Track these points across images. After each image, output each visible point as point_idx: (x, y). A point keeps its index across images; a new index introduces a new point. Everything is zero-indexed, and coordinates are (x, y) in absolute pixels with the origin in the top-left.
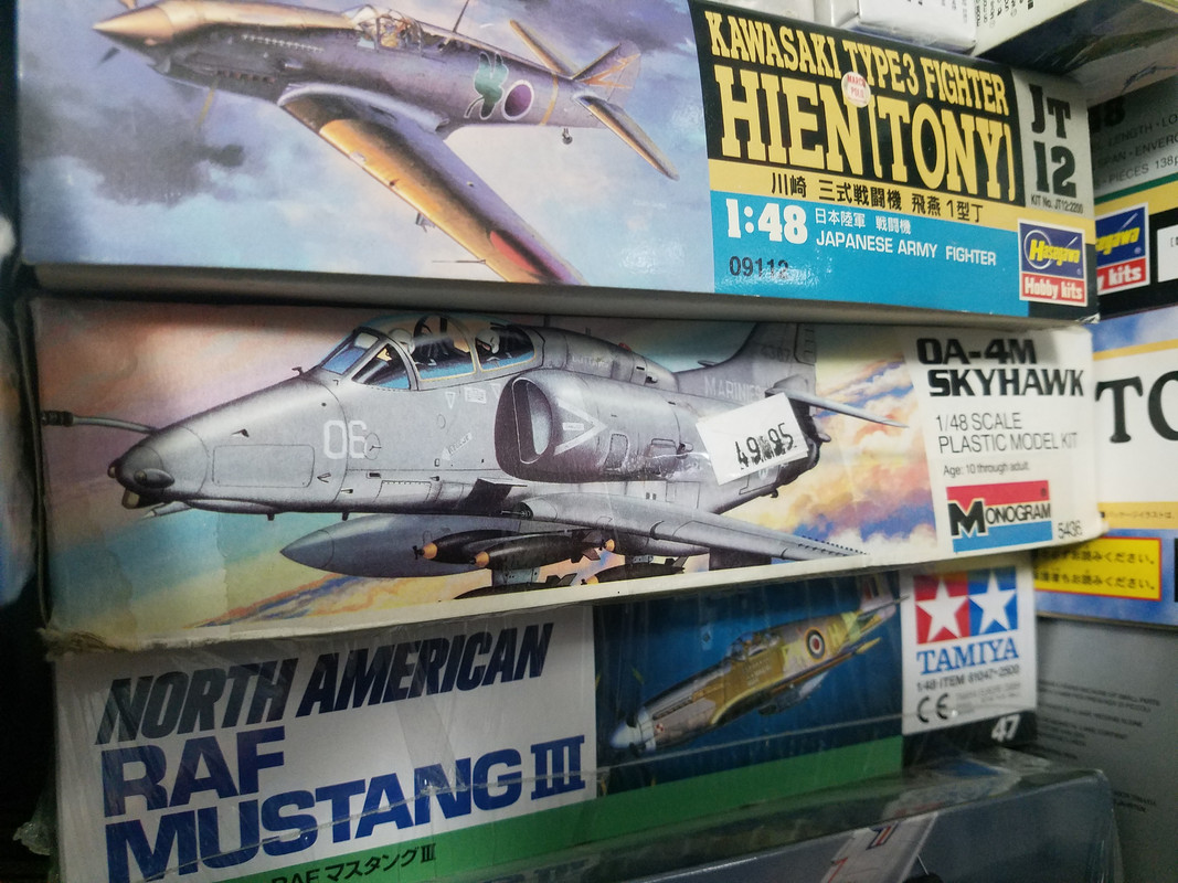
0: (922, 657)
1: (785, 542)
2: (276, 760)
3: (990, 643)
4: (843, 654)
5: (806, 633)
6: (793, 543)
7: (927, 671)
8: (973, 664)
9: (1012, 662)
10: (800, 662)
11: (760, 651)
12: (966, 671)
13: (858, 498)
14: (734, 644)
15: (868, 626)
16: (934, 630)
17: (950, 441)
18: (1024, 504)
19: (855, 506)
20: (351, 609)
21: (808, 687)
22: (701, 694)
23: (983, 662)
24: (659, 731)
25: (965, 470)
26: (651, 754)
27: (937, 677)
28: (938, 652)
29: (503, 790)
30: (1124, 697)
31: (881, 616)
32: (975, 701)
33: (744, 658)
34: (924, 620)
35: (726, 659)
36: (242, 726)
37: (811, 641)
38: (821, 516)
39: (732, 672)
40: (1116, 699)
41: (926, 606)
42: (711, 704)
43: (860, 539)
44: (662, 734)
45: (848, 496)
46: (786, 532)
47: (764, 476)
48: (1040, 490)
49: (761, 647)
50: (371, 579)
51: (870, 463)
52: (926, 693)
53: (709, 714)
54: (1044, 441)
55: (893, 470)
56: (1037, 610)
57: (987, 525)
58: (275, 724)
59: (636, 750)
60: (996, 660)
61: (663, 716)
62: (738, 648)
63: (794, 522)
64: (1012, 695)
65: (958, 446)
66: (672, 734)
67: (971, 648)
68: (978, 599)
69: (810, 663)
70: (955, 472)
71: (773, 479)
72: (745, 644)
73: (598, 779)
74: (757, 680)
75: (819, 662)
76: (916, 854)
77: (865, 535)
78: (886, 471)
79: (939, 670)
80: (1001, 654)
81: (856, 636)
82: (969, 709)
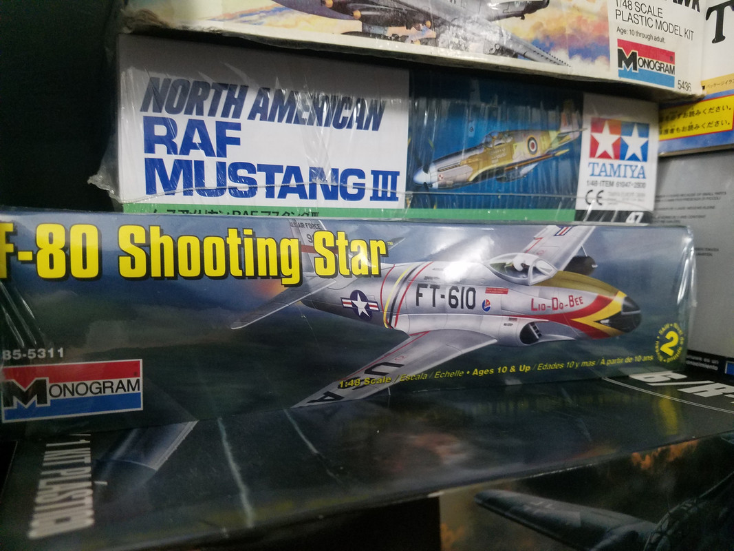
0: (591, 165)
1: (526, 47)
2: (236, 141)
3: (631, 166)
4: (548, 154)
5: (529, 137)
6: (530, 49)
7: (592, 175)
8: (619, 176)
9: (642, 181)
10: (522, 155)
11: (501, 144)
12: (615, 179)
13: (569, 32)
14: (486, 137)
15: (563, 141)
16: (599, 152)
17: (621, 13)
18: (660, 62)
19: (567, 37)
20: (286, 26)
21: (525, 170)
22: (465, 162)
23: (625, 176)
24: (440, 178)
25: (628, 32)
26: (435, 190)
27: (599, 179)
28: (601, 165)
29: (355, 191)
30: (705, 194)
31: (571, 137)
32: (619, 198)
33: (491, 146)
34: (594, 144)
35: (481, 145)
36: (218, 117)
37: (530, 143)
38: (547, 37)
39: (484, 153)
40: (701, 197)
41: (597, 136)
42: (471, 169)
43: (568, 56)
44: (442, 181)
45: (563, 29)
46: (527, 41)
47: (517, 5)
48: (670, 56)
49: (502, 141)
50: (297, 11)
51: (576, 14)
52: (591, 187)
53: (469, 175)
54: (674, 29)
55: (589, 21)
56: (659, 153)
57: (638, 67)
58: (235, 121)
59: (426, 186)
60: (632, 177)
61: (443, 170)
62: (489, 140)
63: (532, 36)
64: (640, 200)
65: (626, 18)
66: (448, 182)
67: (619, 166)
68: (626, 139)
69: (529, 156)
70: (624, 32)
71: (522, 9)
72: (493, 138)
73: (406, 197)
74: (497, 160)
75: (533, 156)
76: (581, 245)
77: (571, 55)
78: (585, 21)
79: (599, 175)
80: (636, 174)
81: (556, 145)
82: (615, 202)
